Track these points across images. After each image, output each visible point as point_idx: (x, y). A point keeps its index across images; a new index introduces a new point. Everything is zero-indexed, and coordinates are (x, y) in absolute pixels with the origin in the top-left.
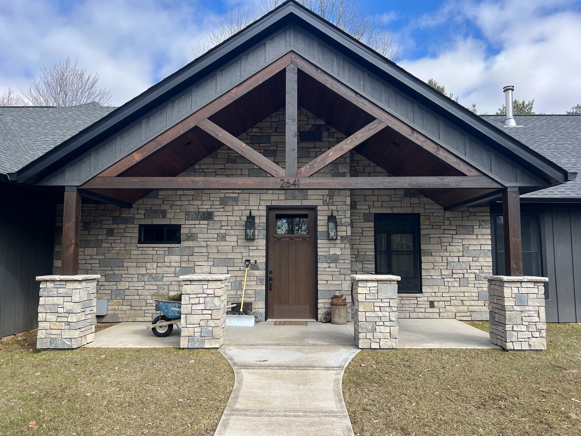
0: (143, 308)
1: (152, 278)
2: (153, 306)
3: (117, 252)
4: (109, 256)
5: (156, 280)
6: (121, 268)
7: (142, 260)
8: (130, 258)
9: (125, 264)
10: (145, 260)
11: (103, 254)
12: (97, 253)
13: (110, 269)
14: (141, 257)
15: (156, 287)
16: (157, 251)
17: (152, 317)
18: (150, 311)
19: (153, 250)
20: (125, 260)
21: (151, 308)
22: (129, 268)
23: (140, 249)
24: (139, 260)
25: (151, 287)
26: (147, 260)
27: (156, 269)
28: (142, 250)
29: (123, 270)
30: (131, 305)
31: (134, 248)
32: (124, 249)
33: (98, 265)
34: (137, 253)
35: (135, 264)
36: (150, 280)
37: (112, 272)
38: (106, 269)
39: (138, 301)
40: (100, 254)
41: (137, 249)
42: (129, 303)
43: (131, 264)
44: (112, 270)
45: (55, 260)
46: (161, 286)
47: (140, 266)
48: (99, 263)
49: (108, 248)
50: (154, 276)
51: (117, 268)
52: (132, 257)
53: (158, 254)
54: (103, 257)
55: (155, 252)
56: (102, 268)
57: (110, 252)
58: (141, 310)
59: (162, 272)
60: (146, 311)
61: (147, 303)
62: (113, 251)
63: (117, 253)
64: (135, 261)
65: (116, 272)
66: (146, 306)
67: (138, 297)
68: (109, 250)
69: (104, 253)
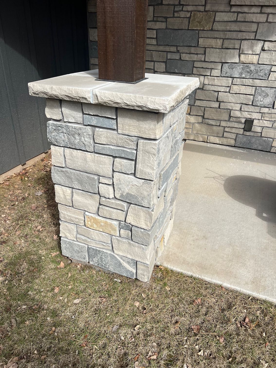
0: (223, 124)
1: (248, 72)
2: (241, 122)
3: (188, 15)
4: (174, 23)
5: (256, 76)
6: (193, 50)
7: (234, 35)
8: (212, 30)
9: (201, 40)
10: (240, 35)
11: (164, 20)
12: (154, 17)
13: (173, 49)
14: (234, 27)
15: (251, 90)
16: (268, 14)
17: (235, 140)
18: (234, 130)
19: (261, 13)
20: (202, 34)
21: (236, 125)
22: (208, 50)
23: (234, 9)
24: (229, 35)
25: (243, 90)
26: (245, 36)
27: (259, 55)
28: (238, 13)
29: (197, 54)
30: (203, 117)
31: (222, 8)
32: (202, 9)
33: (154, 42)
34: (226, 19)
35: (219, 42)
36: (244, 76)
37: (177, 57)
38: (167, 49)
39: (217, 111)
40: (159, 19)
41: (228, 9)
42: (200, 112)
43: (213, 42)
44: (178, 51)
45: (89, 29)
46: (263, 89)
47: (231, 46)
48: (156, 38)
49: (173, 7)
50: (252, 68)
51: (186, 50)
52: (217, 26)
53: (270, 22)
54: (162, 26)
55: (263, 18)
56: (161, 48)
57: (176, 15)
58: (220, 126)
59: (270, 61)
60: (227, 129)
61: (230, 116)
62: (182, 14)
63: (190, 18)
64: (222, 35)
65: (185, 57)
66: (229, 121)
67: (216, 105)
68: (174, 12)
69: (166, 18)
